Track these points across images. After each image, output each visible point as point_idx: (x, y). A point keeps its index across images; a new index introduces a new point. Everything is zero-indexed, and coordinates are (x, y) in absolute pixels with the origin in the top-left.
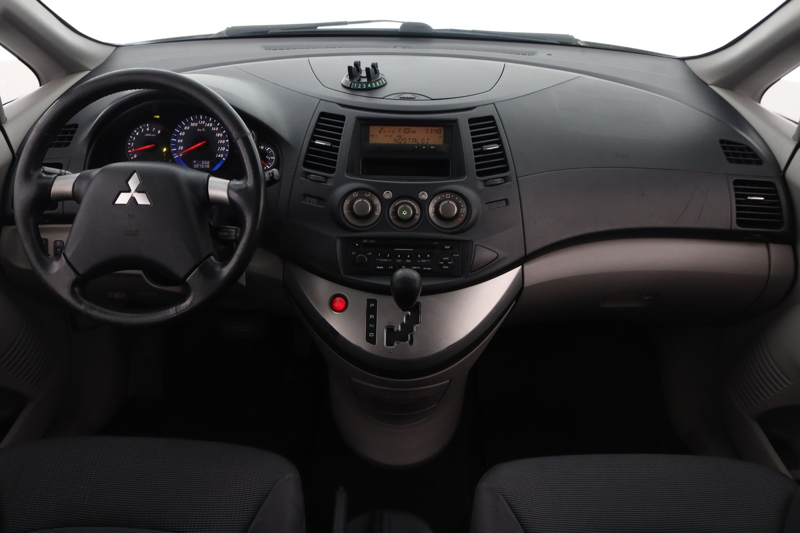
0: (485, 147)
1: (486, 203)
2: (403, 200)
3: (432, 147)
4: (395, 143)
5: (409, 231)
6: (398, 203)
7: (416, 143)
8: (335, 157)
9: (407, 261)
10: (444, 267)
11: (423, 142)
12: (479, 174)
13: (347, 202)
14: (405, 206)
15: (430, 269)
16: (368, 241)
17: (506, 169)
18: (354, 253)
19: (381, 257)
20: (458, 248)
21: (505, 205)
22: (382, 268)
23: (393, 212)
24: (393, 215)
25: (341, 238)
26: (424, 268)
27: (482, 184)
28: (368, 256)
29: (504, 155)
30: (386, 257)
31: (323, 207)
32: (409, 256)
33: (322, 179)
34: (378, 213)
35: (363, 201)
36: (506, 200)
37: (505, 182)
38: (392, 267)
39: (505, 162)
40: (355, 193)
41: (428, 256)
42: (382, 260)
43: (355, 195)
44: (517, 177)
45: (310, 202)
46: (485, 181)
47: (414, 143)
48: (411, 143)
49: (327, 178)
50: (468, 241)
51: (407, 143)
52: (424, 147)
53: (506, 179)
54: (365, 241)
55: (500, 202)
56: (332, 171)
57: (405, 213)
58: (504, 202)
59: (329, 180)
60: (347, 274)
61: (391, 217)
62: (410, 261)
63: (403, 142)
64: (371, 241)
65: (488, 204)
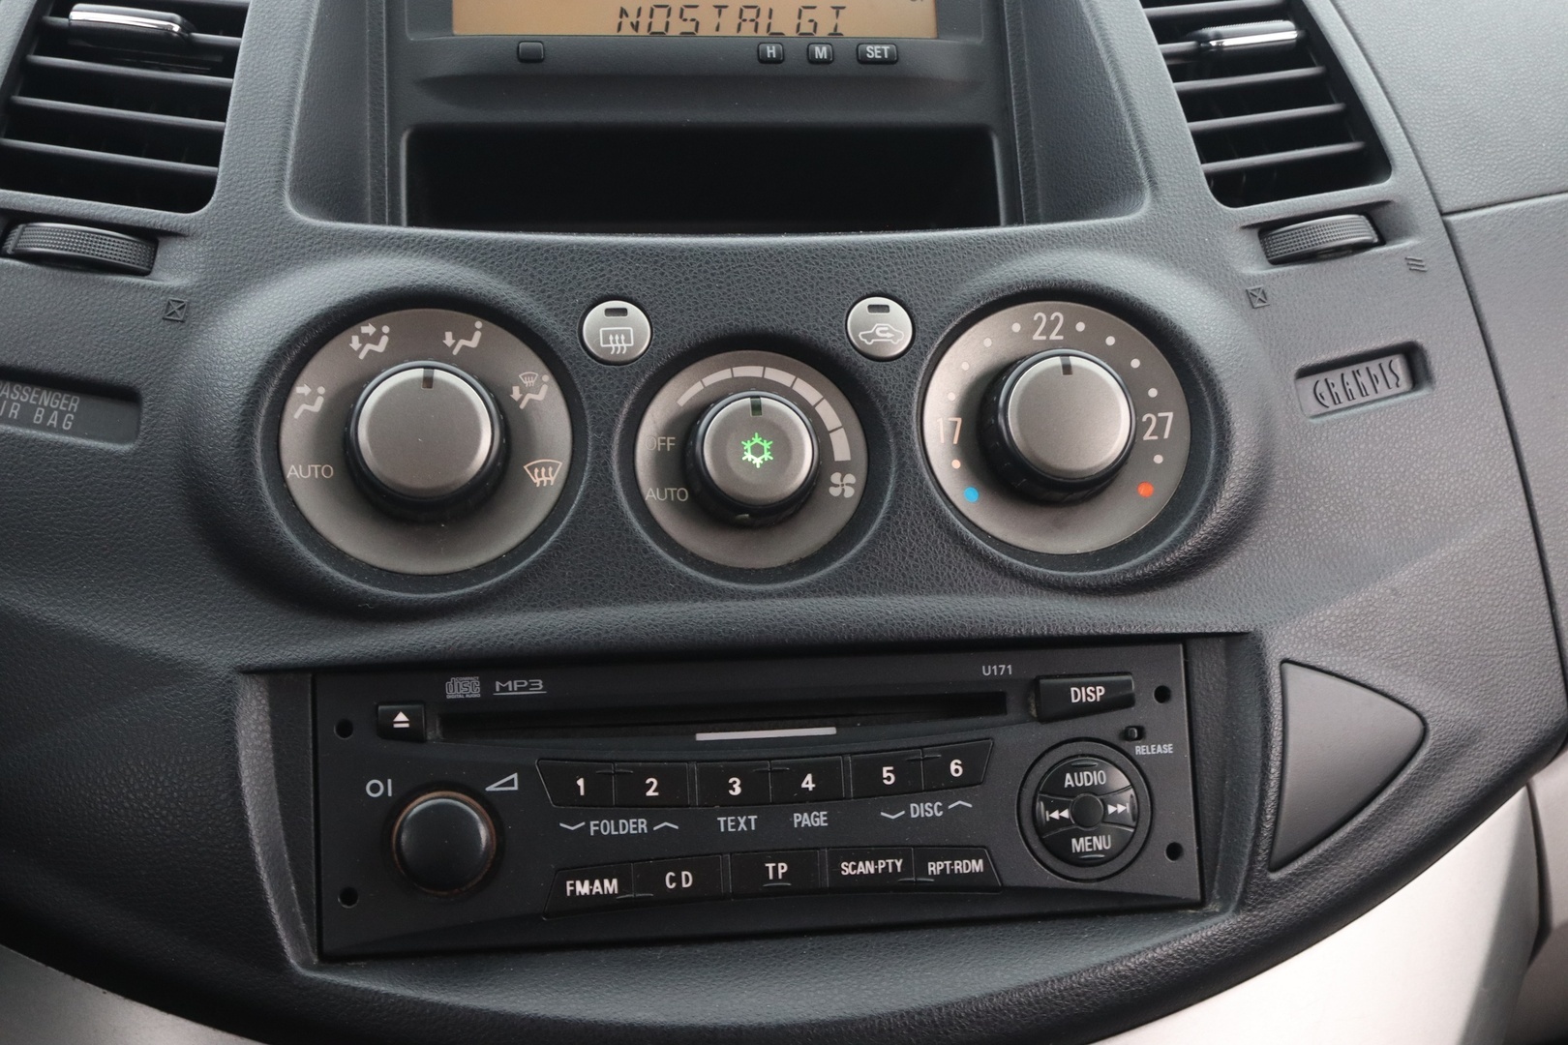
0: (1210, 31)
1: (1304, 373)
2: (730, 365)
3: (873, 52)
4: (627, 30)
5: (797, 593)
6: (697, 388)
7: (762, 32)
8: (216, 103)
9: (802, 819)
10: (1079, 845)
11: (807, 28)
12: (1230, 190)
13: (308, 400)
14: (757, 408)
15: (977, 866)
16: (487, 687)
17: (1372, 162)
18: (379, 788)
19: (599, 804)
20: (1163, 694)
21: (1404, 385)
22: (611, 886)
23: (660, 457)
24: (662, 481)
25: (273, 675)
26: (934, 868)
27: (1250, 245)
28: (491, 806)
29: (1335, 81)
30: (637, 804)
31: (126, 448)
32: (808, 783)
33: (115, 247)
34: (547, 475)
35: (428, 382)
36: (1413, 357)
37: (1382, 242)
38: (687, 880)
39: (1355, 119)
40: (368, 329)
41: (955, 768)
42: (608, 828)
43: (366, 341)
44: (1442, 214)
45: (25, 420)
46: (1265, 230)
47: (748, 30)
48: (729, 29)
49: (151, 237)
50: (1232, 640)
51: (707, 30)
52: (821, 52)
53: (1383, 222)
54: (463, 688)
55: (1373, 366)
56: (193, 194)
57: (757, 450)
58: (1398, 363)
59: (170, 253)
60: (330, 959)
61: (651, 495)
62: (817, 819)
63: (677, 28)
64: (513, 687)
65: (1309, 381)
